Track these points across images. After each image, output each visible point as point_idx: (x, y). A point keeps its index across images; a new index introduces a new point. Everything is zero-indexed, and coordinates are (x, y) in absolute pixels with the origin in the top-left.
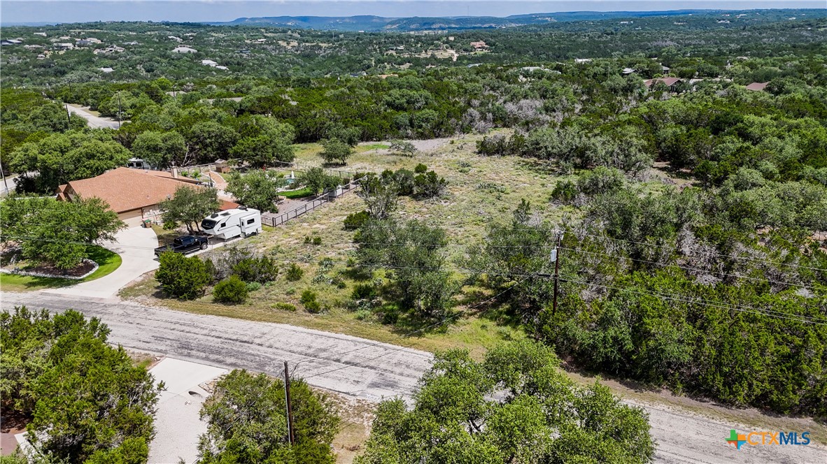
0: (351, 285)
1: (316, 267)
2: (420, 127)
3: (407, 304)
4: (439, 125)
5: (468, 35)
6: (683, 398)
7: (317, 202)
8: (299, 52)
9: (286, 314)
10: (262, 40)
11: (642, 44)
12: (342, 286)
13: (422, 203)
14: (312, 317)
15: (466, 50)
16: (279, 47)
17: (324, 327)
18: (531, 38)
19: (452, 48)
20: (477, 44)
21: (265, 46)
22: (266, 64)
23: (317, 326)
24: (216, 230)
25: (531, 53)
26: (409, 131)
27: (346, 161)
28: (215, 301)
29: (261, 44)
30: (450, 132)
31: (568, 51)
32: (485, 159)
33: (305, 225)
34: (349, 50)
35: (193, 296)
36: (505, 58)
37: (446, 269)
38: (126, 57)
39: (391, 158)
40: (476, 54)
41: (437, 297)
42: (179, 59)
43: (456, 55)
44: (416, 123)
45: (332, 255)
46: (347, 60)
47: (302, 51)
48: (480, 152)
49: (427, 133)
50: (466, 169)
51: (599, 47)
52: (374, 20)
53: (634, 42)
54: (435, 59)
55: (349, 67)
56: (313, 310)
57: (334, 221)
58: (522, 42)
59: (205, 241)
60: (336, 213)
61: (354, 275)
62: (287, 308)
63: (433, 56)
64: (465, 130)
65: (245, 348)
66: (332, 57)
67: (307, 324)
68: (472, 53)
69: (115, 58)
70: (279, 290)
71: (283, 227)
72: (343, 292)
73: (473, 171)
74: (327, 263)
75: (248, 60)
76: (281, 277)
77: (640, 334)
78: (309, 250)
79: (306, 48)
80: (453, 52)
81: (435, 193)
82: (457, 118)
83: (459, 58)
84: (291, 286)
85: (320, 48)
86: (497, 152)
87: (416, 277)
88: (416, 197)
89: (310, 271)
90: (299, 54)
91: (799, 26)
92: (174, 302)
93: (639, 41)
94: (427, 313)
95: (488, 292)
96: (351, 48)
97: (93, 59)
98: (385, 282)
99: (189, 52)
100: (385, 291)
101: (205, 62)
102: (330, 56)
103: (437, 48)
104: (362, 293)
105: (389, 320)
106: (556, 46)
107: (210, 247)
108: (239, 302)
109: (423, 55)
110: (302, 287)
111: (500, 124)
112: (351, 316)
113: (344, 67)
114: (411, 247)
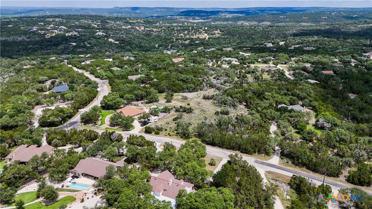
0: (176, 132)
1: (169, 129)
2: (190, 89)
3: (184, 135)
4: (194, 89)
5: (213, 27)
6: (218, 148)
7: (167, 114)
8: (145, 33)
9: (166, 136)
10: (129, 26)
11: (283, 32)
12: (174, 132)
13: (188, 114)
14: (170, 137)
15: (211, 34)
16: (136, 30)
17: (172, 138)
18: (239, 28)
19: (206, 33)
20: (216, 32)
21: (131, 30)
22: (133, 40)
23: (171, 138)
24: (150, 121)
25: (238, 36)
26: (186, 91)
27: (171, 101)
28: (155, 134)
29: (129, 29)
30: (197, 91)
31: (253, 35)
32: (204, 101)
33: (165, 119)
34: (165, 33)
35: (151, 133)
36: (227, 38)
37: (190, 130)
38: (79, 38)
39: (182, 100)
40: (215, 36)
41: (189, 134)
42: (99, 39)
43: (208, 37)
44: (188, 88)
45: (171, 126)
46: (164, 38)
47: (146, 32)
48: (203, 99)
49: (191, 91)
50: (199, 104)
51: (266, 33)
52: (175, 10)
53: (280, 31)
54: (199, 39)
55: (165, 42)
56: (170, 136)
57: (171, 118)
58: (234, 31)
59: (148, 123)
60: (171, 116)
61: (176, 130)
62: (166, 135)
63: (198, 37)
64: (201, 90)
65: (162, 141)
66: (158, 36)
67: (169, 138)
68: (214, 36)
69: (75, 38)
70: (164, 132)
71: (161, 120)
72: (174, 133)
73: (201, 105)
74: (171, 128)
75: (126, 39)
76: (164, 130)
77: (213, 140)
78: (167, 125)
79: (147, 31)
80: (206, 35)
81: (191, 112)
82: (199, 86)
83: (209, 38)
84: (166, 132)
85: (153, 31)
86: (207, 99)
87: (186, 132)
88: (187, 113)
89: (168, 130)
90: (145, 34)
91: (351, 24)
92: (148, 134)
93: (283, 31)
94: (187, 137)
95: (198, 134)
96: (166, 32)
97: (67, 38)
98: (181, 132)
99: (103, 34)
100: (181, 133)
101: (110, 40)
102: (157, 36)
103: (200, 33)
104: (178, 133)
105: (182, 138)
106: (248, 33)
107: (149, 124)
108: (159, 134)
109: (194, 37)
110: (168, 132)
111: (211, 87)
112: (176, 137)
113: (163, 42)
114: (185, 127)
